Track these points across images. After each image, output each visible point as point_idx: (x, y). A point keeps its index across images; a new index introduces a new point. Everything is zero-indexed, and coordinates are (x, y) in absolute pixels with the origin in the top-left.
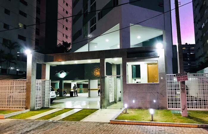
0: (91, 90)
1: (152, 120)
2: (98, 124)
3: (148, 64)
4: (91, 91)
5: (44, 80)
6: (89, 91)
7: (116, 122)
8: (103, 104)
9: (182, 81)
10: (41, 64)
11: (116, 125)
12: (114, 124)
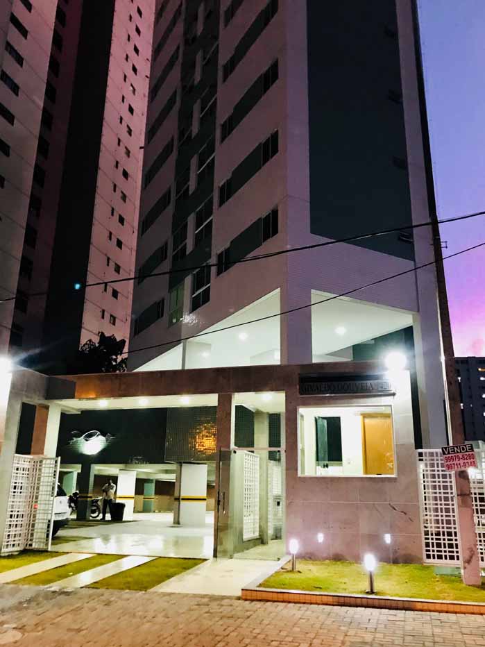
0: (183, 499)
1: (372, 592)
2: (206, 600)
3: (365, 416)
4: (182, 503)
5: (41, 456)
6: (177, 503)
7: (259, 596)
8: (221, 544)
9: (459, 469)
10: (34, 407)
11: (259, 605)
12: (252, 601)
